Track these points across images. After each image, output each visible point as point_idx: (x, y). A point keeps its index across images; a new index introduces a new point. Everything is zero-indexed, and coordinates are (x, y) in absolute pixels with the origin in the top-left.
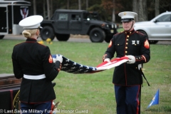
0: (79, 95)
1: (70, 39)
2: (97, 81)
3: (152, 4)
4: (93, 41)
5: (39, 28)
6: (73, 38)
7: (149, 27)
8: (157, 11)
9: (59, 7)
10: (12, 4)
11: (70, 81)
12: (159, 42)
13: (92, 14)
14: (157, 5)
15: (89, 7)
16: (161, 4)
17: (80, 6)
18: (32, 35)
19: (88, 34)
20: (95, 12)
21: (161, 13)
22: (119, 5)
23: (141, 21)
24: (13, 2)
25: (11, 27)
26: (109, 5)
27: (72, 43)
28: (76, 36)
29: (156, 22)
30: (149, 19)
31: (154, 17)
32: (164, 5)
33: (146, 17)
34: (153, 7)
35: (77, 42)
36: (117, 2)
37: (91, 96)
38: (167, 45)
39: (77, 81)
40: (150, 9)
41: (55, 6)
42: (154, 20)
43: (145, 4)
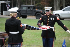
0: (31, 41)
1: (27, 18)
2: (39, 35)
3: (62, 3)
4: (37, 19)
5: (16, 12)
6: (28, 17)
7: (61, 13)
8: (64, 6)
9: (23, 4)
10: (3, 3)
11: (28, 35)
12: (65, 19)
13: (37, 7)
14: (64, 4)
15: (35, 4)
16: (66, 3)
17: (31, 3)
18: (14, 15)
19: (35, 15)
20: (38, 6)
21: (66, 7)
22: (48, 3)
23: (57, 10)
24: (3, 1)
25: (2, 12)
26: (44, 3)
27: (28, 19)
28: (30, 16)
29: (64, 10)
30: (61, 9)
31: (63, 8)
32: (67, 4)
33: (59, 9)
34: (63, 4)
35: (30, 19)
36: (47, 2)
37: (36, 42)
38: (68, 20)
39: (30, 35)
40: (61, 5)
41: (21, 4)
42: (63, 10)
43: (59, 3)
